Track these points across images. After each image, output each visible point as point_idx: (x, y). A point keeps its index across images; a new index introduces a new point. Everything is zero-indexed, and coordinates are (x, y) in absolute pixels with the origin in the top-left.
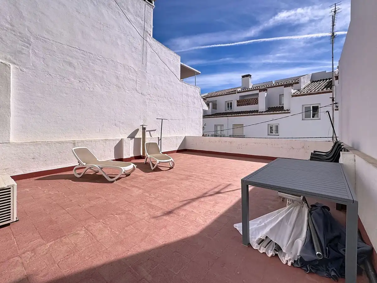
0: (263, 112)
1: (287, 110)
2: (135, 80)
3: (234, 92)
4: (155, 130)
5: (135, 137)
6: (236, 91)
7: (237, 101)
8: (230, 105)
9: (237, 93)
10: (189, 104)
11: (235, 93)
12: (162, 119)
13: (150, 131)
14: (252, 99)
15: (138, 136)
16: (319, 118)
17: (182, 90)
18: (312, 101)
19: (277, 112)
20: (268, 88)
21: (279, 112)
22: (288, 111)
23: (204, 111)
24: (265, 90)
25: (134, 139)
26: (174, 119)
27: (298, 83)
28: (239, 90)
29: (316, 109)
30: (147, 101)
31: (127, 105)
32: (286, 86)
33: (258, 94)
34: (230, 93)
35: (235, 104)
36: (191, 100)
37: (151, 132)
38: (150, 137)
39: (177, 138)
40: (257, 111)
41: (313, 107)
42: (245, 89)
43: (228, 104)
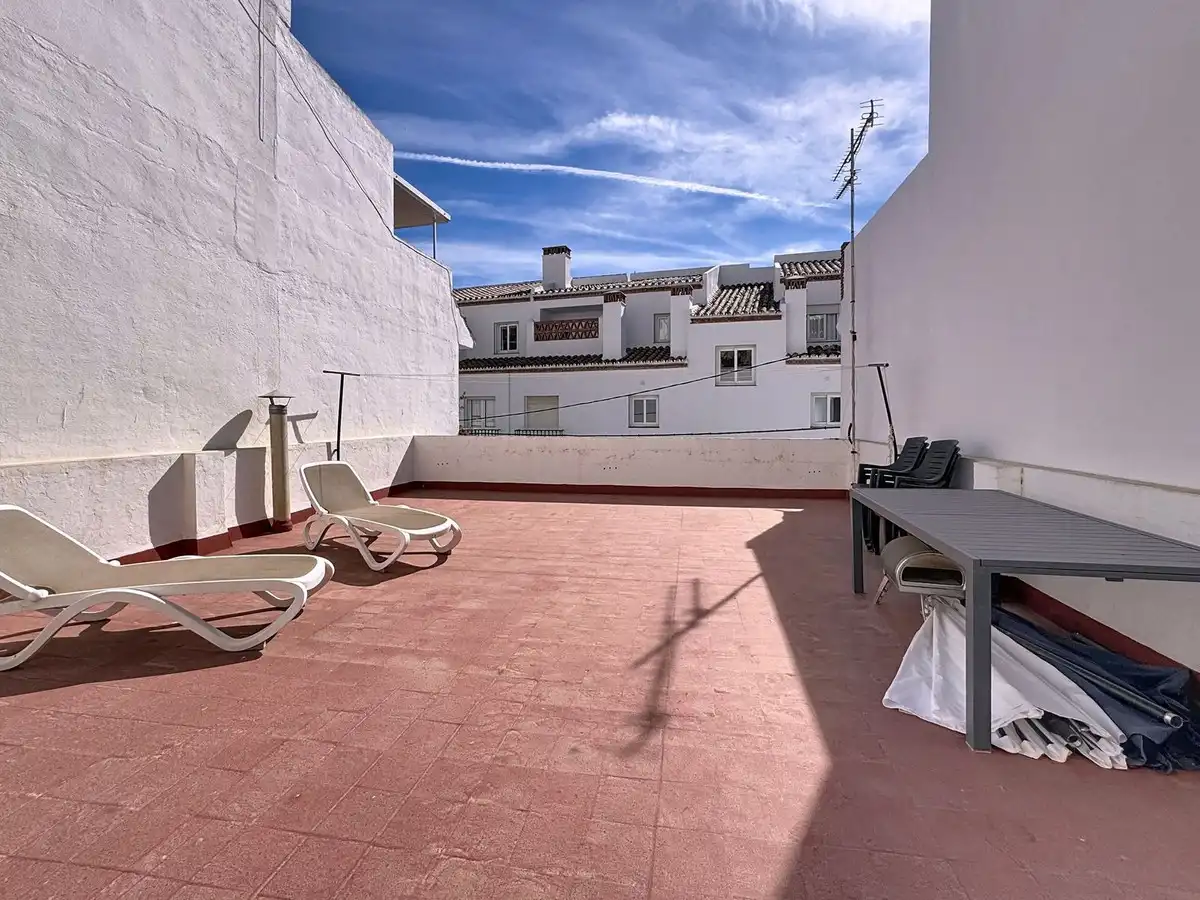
0: (614, 361)
1: (680, 358)
2: (230, 201)
3: (522, 296)
4: (314, 416)
5: (239, 446)
6: (529, 291)
7: (537, 325)
8: (509, 336)
9: (532, 299)
10: (422, 324)
11: (528, 300)
12: (343, 375)
13: (294, 419)
14: (580, 321)
15: (248, 439)
16: (751, 382)
17: (401, 270)
18: (734, 336)
19: (656, 363)
20: (626, 292)
21: (659, 363)
22: (681, 362)
23: (463, 350)
24: (618, 297)
25: (235, 453)
26: (374, 372)
27: (700, 287)
28: (539, 289)
29: (745, 359)
30: (282, 297)
31: (198, 305)
32: (675, 291)
33: (600, 308)
34: (512, 297)
35: (527, 333)
36: (427, 310)
37: (298, 423)
38: (297, 443)
39: (388, 443)
40: (598, 359)
41: (739, 352)
42: (553, 291)
43: (504, 331)
